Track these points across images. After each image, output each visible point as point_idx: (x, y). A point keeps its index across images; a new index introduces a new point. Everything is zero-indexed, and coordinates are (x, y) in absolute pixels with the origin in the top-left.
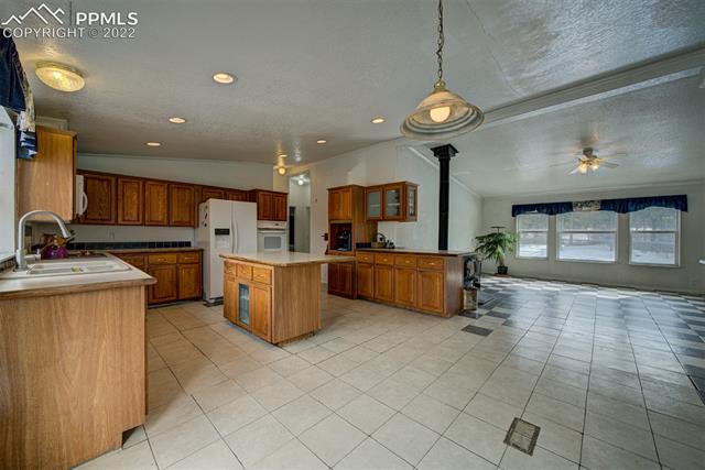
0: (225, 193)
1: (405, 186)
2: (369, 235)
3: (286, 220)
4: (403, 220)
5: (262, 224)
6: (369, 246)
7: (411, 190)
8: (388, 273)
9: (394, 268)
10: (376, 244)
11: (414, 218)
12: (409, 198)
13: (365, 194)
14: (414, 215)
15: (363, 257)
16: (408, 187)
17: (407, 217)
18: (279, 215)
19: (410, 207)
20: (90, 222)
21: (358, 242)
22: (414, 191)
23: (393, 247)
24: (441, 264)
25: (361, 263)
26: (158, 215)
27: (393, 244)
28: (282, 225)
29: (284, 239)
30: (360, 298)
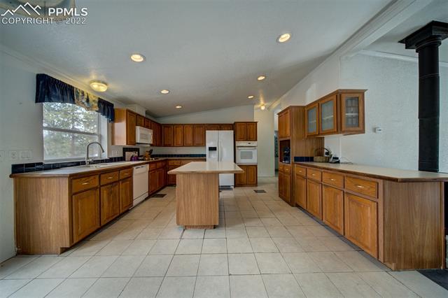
1: (338, 95)
2: (312, 149)
3: (256, 140)
4: (337, 132)
5: (238, 144)
6: (311, 159)
7: (352, 99)
8: (316, 189)
9: (321, 184)
10: (318, 158)
11: (358, 129)
12: (347, 107)
13: (306, 112)
14: (358, 126)
15: (299, 170)
16: (343, 95)
17: (343, 130)
18: (251, 137)
19: (348, 118)
20: (165, 146)
21: (297, 156)
22: (357, 98)
23: (338, 162)
24: (374, 190)
25: (297, 175)
26: (189, 141)
27: (337, 158)
28: (253, 143)
29: (255, 152)
30: (298, 206)
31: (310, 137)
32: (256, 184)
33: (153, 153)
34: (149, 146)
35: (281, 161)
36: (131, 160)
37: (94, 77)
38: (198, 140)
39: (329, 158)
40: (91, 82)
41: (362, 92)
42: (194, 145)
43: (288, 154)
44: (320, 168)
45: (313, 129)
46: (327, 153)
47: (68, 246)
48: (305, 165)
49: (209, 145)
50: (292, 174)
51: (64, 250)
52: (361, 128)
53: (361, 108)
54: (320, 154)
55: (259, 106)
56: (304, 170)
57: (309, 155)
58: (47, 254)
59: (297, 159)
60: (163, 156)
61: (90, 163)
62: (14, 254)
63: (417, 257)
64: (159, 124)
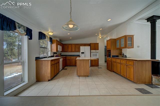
0: (85, 45)
1: (125, 37)
2: (118, 53)
3: (98, 50)
4: (125, 48)
5: (92, 51)
6: (118, 56)
7: (129, 38)
8: (119, 65)
9: (120, 63)
10: (120, 56)
11: (131, 47)
12: (128, 40)
13: (116, 41)
14: (132, 46)
15: (114, 60)
16: (127, 37)
17: (127, 47)
18: (97, 49)
19: (128, 43)
20: (65, 52)
21: (113, 55)
22: (131, 38)
23: (126, 57)
24: (133, 64)
25: (113, 61)
26: (74, 50)
27: (126, 56)
28: (97, 51)
29: (98, 54)
30: (113, 72)
31: (117, 49)
32: (98, 66)
33: (62, 54)
34: (60, 52)
35: (108, 57)
36: (56, 57)
37: (50, 31)
38: (77, 50)
39: (124, 56)
40: (49, 33)
41: (133, 36)
42: (75, 51)
43: (110, 55)
44: (120, 59)
45: (118, 46)
46: (123, 54)
47: (50, 79)
48: (115, 58)
49: (81, 51)
50: (111, 61)
51: (49, 80)
52: (133, 47)
53: (132, 40)
54: (121, 55)
55: (99, 37)
56: (115, 60)
57: (117, 55)
58: (44, 81)
59: (113, 56)
60: (65, 55)
61: (48, 57)
62: (36, 81)
63: (144, 81)
64: (63, 44)
